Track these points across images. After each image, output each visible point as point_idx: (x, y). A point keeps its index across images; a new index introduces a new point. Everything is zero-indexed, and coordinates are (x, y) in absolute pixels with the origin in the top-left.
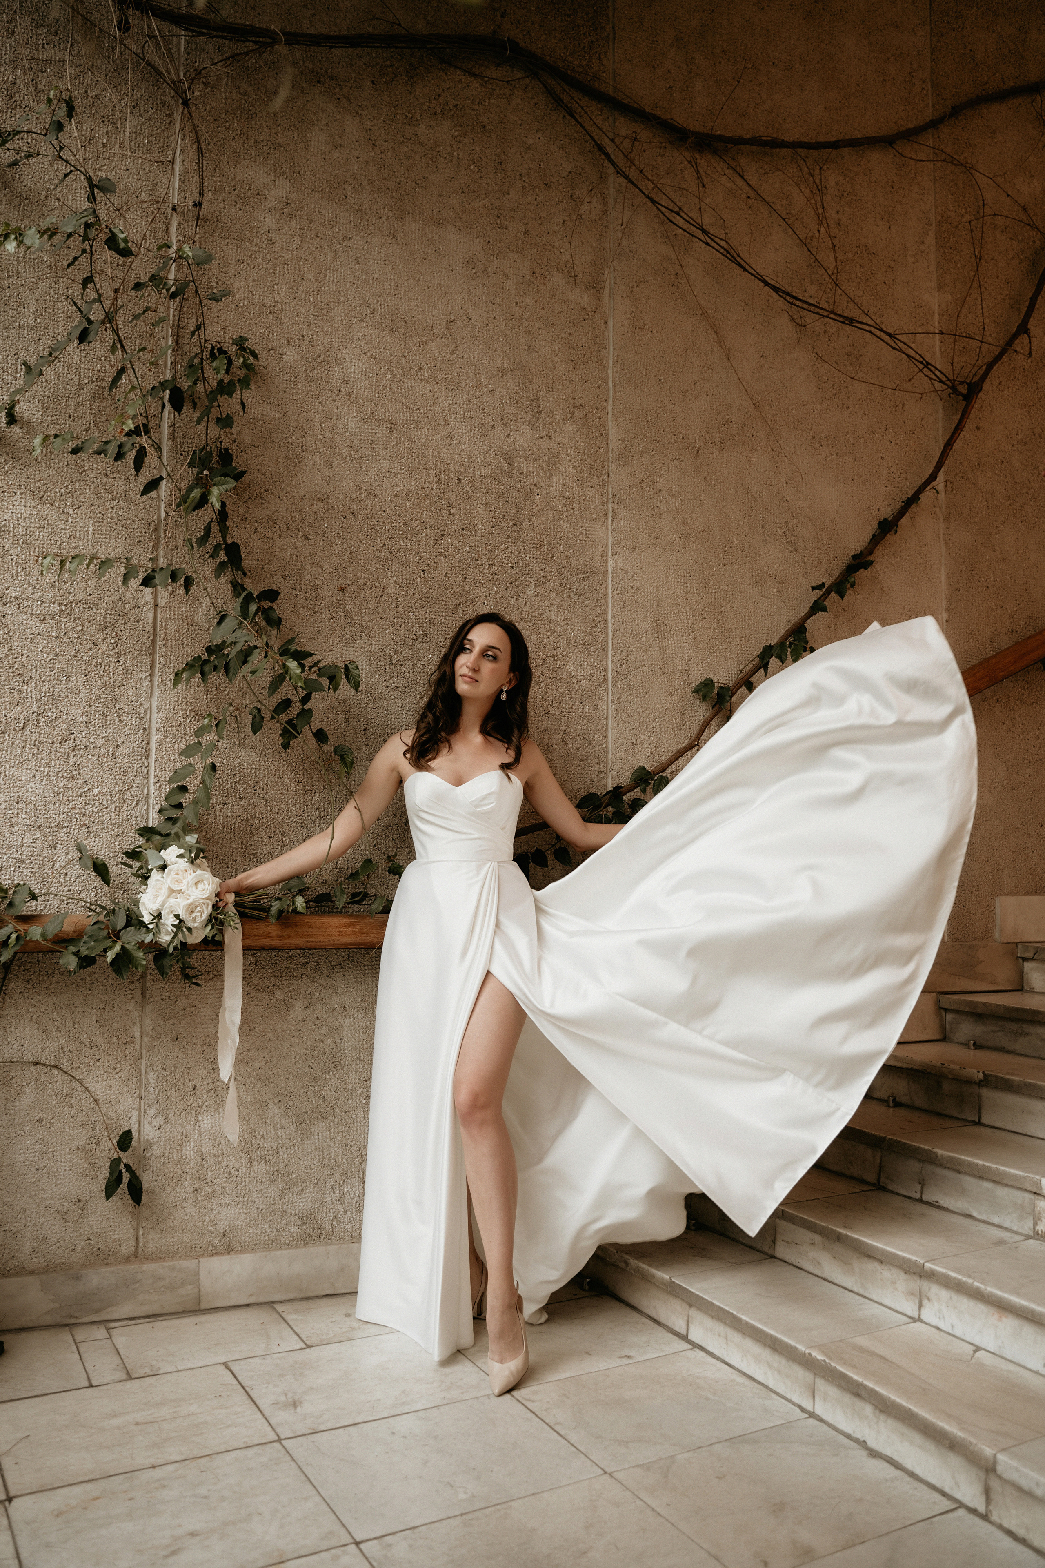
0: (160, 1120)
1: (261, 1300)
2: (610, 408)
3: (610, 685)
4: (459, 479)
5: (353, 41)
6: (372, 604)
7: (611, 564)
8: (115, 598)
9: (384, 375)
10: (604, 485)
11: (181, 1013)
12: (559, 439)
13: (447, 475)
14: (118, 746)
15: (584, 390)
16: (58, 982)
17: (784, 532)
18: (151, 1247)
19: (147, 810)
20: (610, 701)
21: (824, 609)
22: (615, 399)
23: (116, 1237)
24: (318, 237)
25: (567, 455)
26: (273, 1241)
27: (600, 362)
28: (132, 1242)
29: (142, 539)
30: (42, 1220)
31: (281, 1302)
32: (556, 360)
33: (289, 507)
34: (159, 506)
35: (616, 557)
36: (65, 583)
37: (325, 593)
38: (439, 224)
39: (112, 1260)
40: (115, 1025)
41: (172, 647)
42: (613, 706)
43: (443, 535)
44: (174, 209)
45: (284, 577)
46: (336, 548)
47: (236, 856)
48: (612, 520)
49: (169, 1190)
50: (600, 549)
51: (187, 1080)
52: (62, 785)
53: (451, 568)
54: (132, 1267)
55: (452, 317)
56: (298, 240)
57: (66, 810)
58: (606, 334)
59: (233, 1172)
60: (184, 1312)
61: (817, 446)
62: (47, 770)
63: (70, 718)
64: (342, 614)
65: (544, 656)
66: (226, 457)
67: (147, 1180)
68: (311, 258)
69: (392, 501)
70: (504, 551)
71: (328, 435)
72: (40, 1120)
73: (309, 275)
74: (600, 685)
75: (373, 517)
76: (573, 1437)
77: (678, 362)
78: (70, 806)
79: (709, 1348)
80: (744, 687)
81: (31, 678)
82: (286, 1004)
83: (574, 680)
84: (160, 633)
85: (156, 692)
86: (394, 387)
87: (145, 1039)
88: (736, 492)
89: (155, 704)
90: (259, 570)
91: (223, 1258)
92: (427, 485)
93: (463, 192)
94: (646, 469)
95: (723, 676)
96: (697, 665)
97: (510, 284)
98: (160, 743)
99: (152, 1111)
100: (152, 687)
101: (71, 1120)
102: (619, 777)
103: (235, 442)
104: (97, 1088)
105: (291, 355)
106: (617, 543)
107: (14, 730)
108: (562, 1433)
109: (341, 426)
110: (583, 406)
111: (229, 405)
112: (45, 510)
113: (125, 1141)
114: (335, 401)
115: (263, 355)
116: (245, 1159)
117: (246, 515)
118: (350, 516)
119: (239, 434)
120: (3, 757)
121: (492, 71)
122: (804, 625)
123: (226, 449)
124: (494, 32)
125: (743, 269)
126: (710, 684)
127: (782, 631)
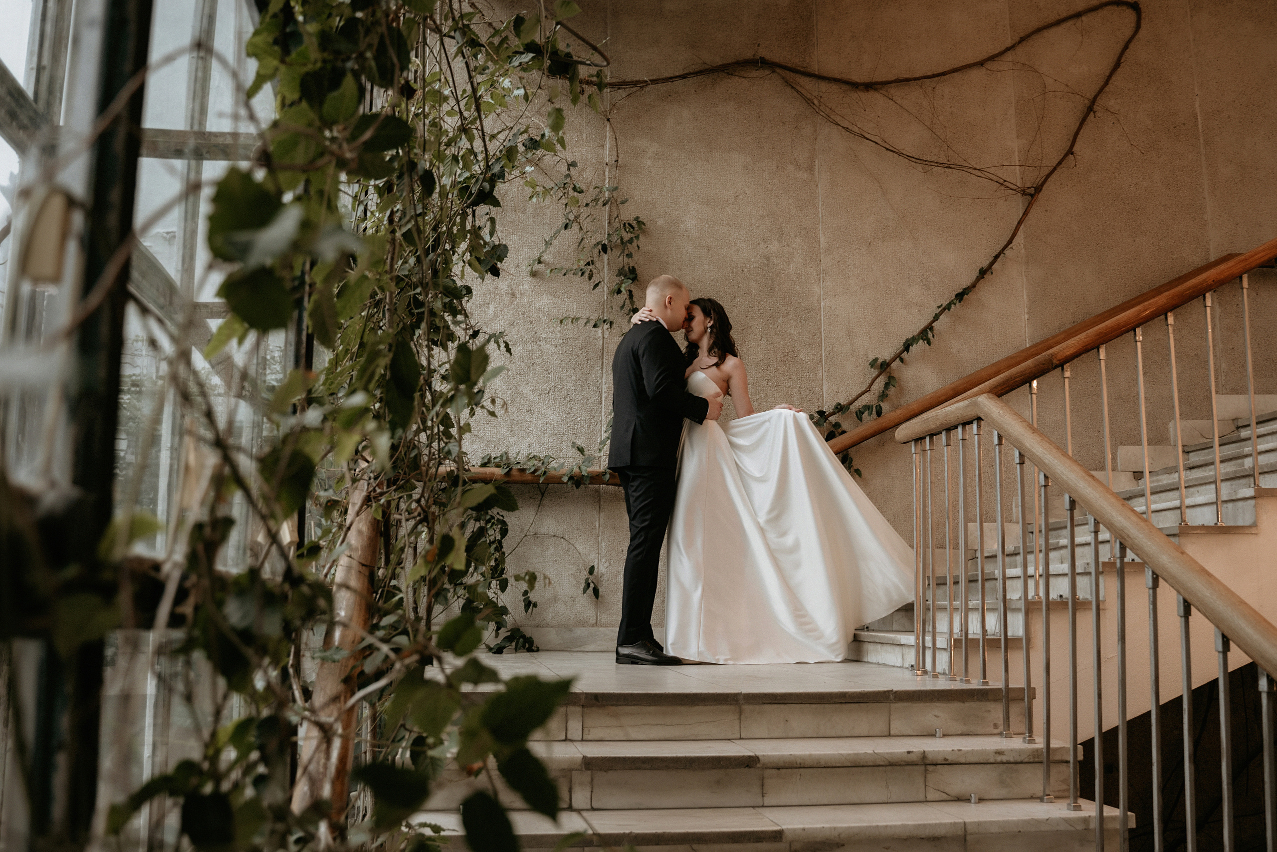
0: (607, 564)
2: (820, 228)
3: (823, 363)
4: (742, 270)
5: (683, 77)
7: (822, 304)
8: (586, 335)
9: (705, 226)
10: (818, 266)
12: (793, 246)
13: (736, 269)
14: (588, 399)
15: (806, 221)
17: (921, 280)
18: (603, 621)
20: (823, 371)
21: (942, 317)
22: (822, 223)
23: (588, 615)
24: (671, 166)
25: (798, 253)
27: (814, 206)
28: (595, 618)
29: (597, 309)
30: (556, 604)
32: (791, 208)
34: (602, 295)
35: (825, 300)
36: (563, 330)
38: (729, 151)
39: (586, 625)
40: (588, 521)
42: (825, 374)
44: (607, 164)
48: (823, 283)
49: (611, 596)
50: (816, 297)
51: (619, 547)
52: (565, 416)
54: (595, 629)
55: (737, 194)
56: (662, 169)
57: (566, 427)
58: (817, 191)
61: (941, 233)
62: (558, 410)
63: (568, 388)
65: (788, 351)
66: (633, 270)
67: (601, 591)
68: (668, 177)
70: (766, 302)
71: (679, 256)
72: (556, 561)
73: (668, 185)
74: (818, 364)
77: (857, 200)
78: (568, 426)
80: (896, 361)
81: (551, 371)
83: (804, 362)
84: (605, 350)
85: (604, 375)
86: (709, 231)
87: (600, 528)
88: (892, 262)
89: (604, 381)
93: (740, 134)
94: (841, 256)
95: (886, 354)
96: (871, 352)
97: (765, 174)
98: (606, 398)
99: (604, 560)
101: (569, 561)
102: (829, 408)
103: (636, 263)
104: (580, 548)
105: (660, 222)
106: (826, 293)
109: (685, 252)
110: (805, 228)
111: (632, 248)
112: (556, 300)
113: (591, 570)
114: (681, 240)
115: (648, 224)
119: (638, 259)
120: (540, 405)
121: (754, 74)
122: (930, 327)
123: (633, 267)
124: (754, 56)
125: (887, 149)
126: (876, 360)
127: (918, 331)
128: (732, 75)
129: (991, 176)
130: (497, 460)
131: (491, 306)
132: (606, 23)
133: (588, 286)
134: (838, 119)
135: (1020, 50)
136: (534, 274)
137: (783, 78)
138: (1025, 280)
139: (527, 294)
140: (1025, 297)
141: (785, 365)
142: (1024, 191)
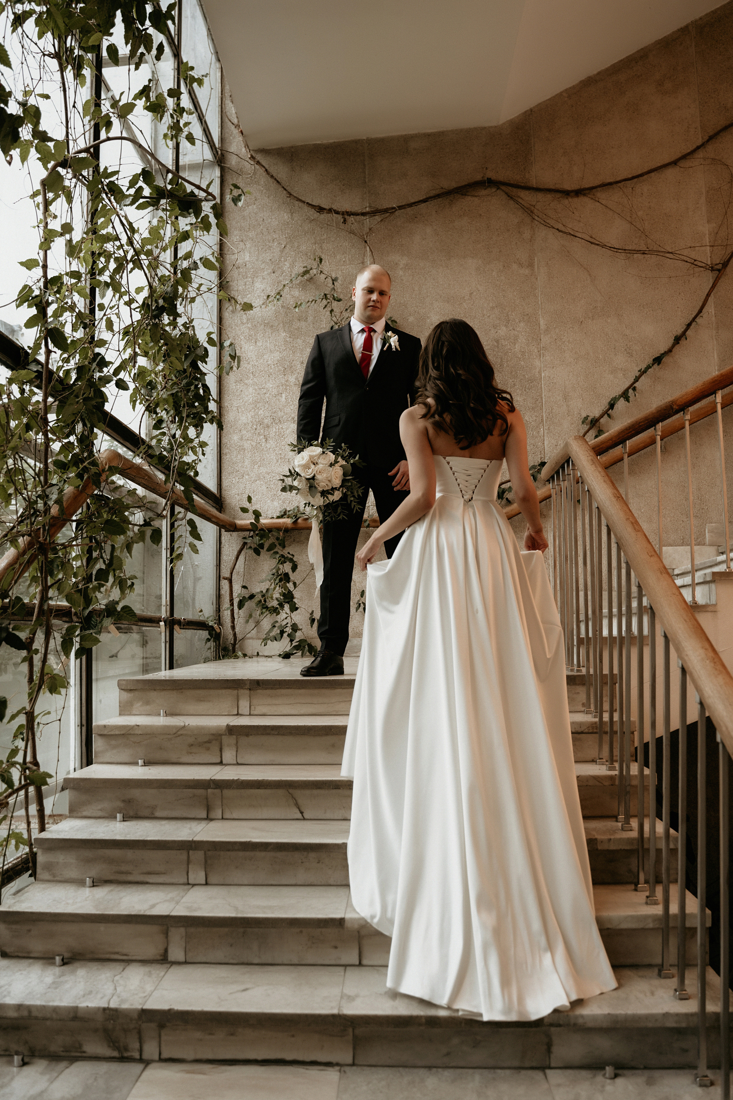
2: (540, 313)
3: (544, 423)
7: (543, 375)
10: (539, 344)
12: (518, 329)
15: (528, 308)
17: (626, 349)
22: (542, 308)
25: (522, 335)
27: (535, 295)
32: (515, 298)
35: (545, 372)
38: (464, 258)
42: (547, 431)
48: (543, 358)
50: (538, 370)
56: (412, 277)
58: (537, 283)
61: (642, 309)
68: (417, 282)
73: (416, 289)
74: (540, 423)
77: (570, 288)
80: (604, 416)
88: (601, 336)
93: (473, 243)
94: (557, 334)
95: (595, 412)
96: (583, 411)
97: (494, 273)
105: (411, 319)
106: (545, 366)
110: (528, 314)
115: (401, 321)
121: (483, 192)
122: (632, 387)
124: (483, 177)
125: (592, 243)
126: (586, 418)
127: (622, 391)
128: (466, 195)
129: (685, 258)
130: (290, 513)
131: (284, 395)
132: (364, 165)
134: (552, 222)
135: (710, 147)
137: (506, 193)
138: (715, 342)
140: (716, 357)
142: (712, 267)
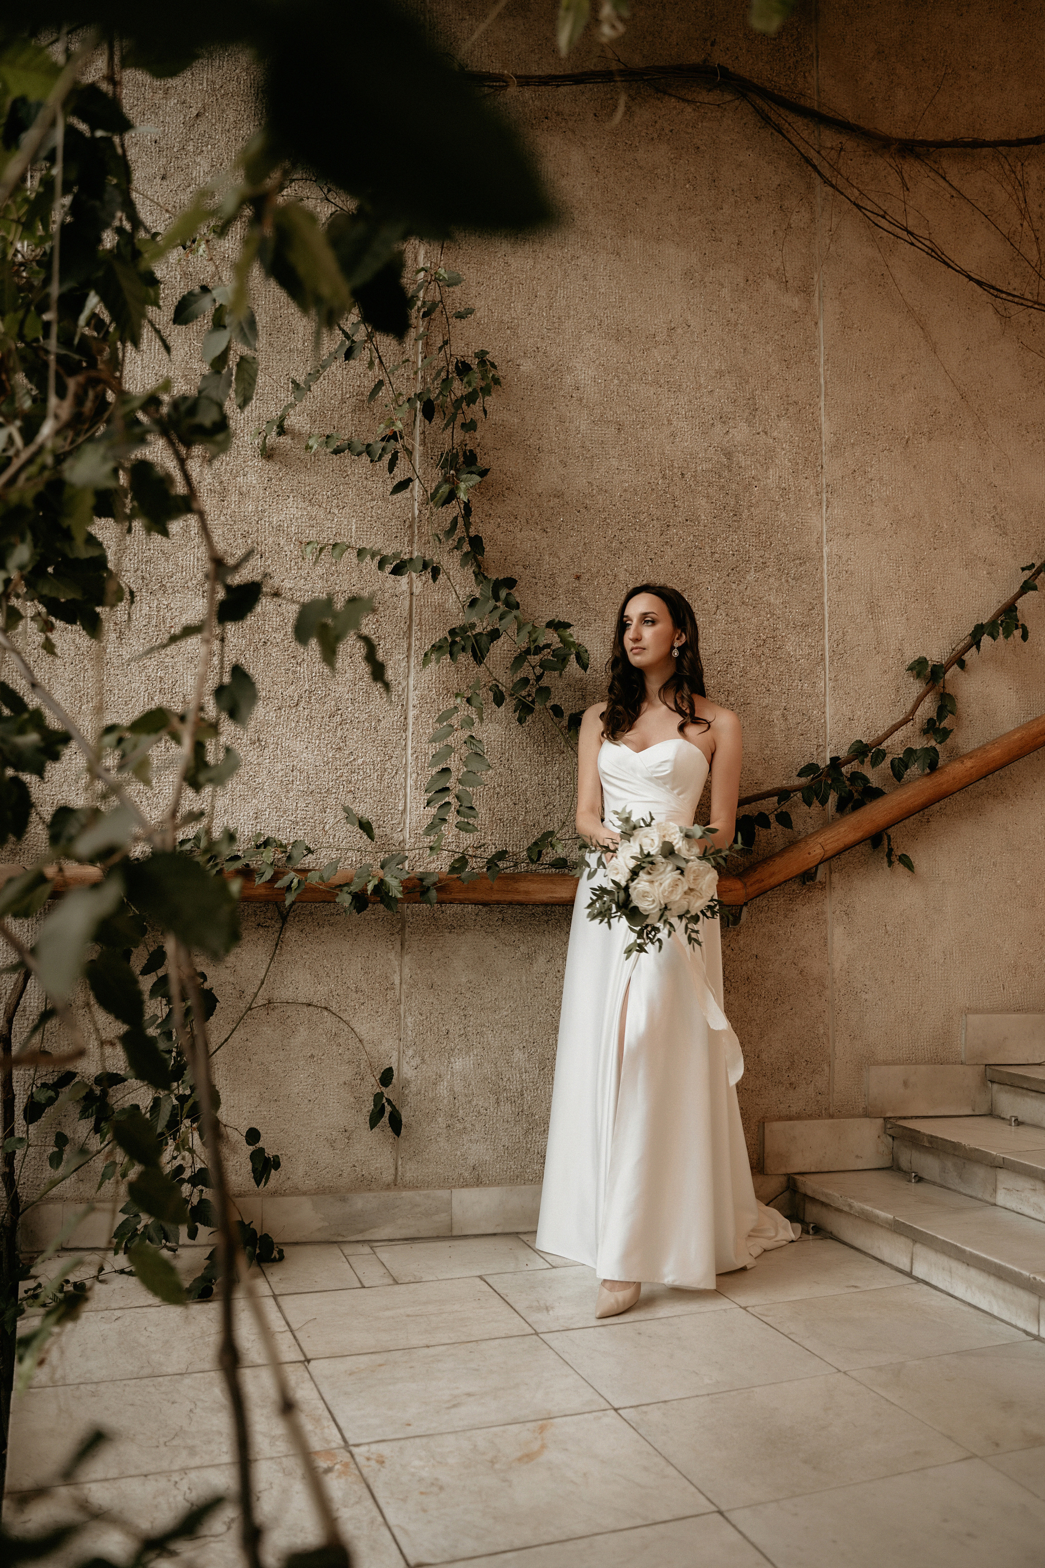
0: (417, 1061)
1: (507, 1230)
2: (822, 404)
3: (827, 663)
4: (682, 474)
6: (605, 590)
7: (826, 549)
8: (375, 588)
9: (612, 381)
10: (818, 476)
11: (436, 963)
12: (775, 434)
13: (672, 471)
14: (379, 720)
15: (797, 388)
16: (328, 933)
17: (993, 517)
18: (409, 1175)
19: (405, 778)
20: (827, 679)
21: (1035, 588)
22: (826, 395)
23: (378, 1165)
24: (549, 258)
25: (783, 449)
26: (518, 1176)
27: (811, 360)
28: (392, 1171)
29: (399, 535)
30: (313, 1146)
31: (525, 1233)
32: (770, 360)
33: (528, 503)
34: (413, 505)
35: (831, 543)
36: (333, 575)
37: (562, 581)
38: (658, 240)
39: (375, 1186)
40: (378, 972)
41: (426, 631)
42: (830, 684)
43: (668, 526)
45: (525, 567)
46: (571, 539)
47: (485, 821)
48: (827, 509)
49: (424, 1125)
50: (815, 536)
51: (441, 1025)
52: (331, 755)
53: (677, 556)
54: (392, 1194)
55: (673, 325)
57: (334, 777)
58: (817, 334)
59: (483, 1111)
60: (438, 1237)
61: (1024, 432)
62: (317, 742)
63: (337, 695)
64: (578, 600)
65: (764, 637)
66: (471, 459)
67: (406, 1116)
68: (543, 277)
69: (621, 496)
70: (726, 539)
71: (562, 437)
72: (312, 1056)
73: (542, 293)
74: (818, 663)
75: (604, 511)
76: (808, 1344)
77: (885, 358)
78: (338, 774)
79: (933, 1283)
80: (956, 665)
81: (303, 660)
82: (530, 958)
83: (793, 660)
84: (416, 619)
86: (621, 391)
87: (404, 986)
88: (945, 479)
89: (412, 682)
90: (502, 560)
91: (472, 1190)
92: (653, 480)
93: (679, 210)
94: (858, 460)
95: (936, 654)
96: (911, 644)
97: (725, 292)
98: (417, 718)
99: (410, 1052)
100: (409, 667)
101: (339, 1057)
102: (837, 750)
103: (479, 446)
104: (362, 1029)
105: (527, 366)
106: (831, 530)
107: (289, 706)
108: (797, 1340)
109: (574, 429)
110: (796, 403)
111: (473, 411)
112: (314, 511)
113: (387, 1077)
114: (567, 406)
115: (502, 367)
116: (493, 1099)
117: (491, 512)
118: (583, 510)
119: (483, 437)
120: (280, 730)
121: (704, 96)
123: (471, 451)
124: (705, 61)
126: (920, 661)
127: (993, 611)
128: (665, 93)
133: (383, 483)
136: (268, 454)
139: (253, 494)
141: (759, 663)
